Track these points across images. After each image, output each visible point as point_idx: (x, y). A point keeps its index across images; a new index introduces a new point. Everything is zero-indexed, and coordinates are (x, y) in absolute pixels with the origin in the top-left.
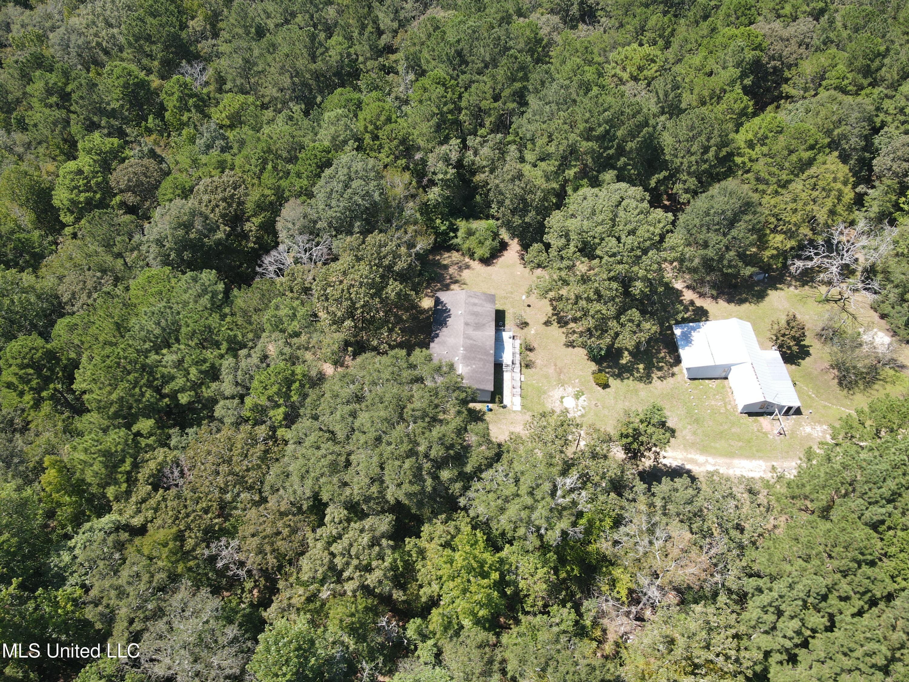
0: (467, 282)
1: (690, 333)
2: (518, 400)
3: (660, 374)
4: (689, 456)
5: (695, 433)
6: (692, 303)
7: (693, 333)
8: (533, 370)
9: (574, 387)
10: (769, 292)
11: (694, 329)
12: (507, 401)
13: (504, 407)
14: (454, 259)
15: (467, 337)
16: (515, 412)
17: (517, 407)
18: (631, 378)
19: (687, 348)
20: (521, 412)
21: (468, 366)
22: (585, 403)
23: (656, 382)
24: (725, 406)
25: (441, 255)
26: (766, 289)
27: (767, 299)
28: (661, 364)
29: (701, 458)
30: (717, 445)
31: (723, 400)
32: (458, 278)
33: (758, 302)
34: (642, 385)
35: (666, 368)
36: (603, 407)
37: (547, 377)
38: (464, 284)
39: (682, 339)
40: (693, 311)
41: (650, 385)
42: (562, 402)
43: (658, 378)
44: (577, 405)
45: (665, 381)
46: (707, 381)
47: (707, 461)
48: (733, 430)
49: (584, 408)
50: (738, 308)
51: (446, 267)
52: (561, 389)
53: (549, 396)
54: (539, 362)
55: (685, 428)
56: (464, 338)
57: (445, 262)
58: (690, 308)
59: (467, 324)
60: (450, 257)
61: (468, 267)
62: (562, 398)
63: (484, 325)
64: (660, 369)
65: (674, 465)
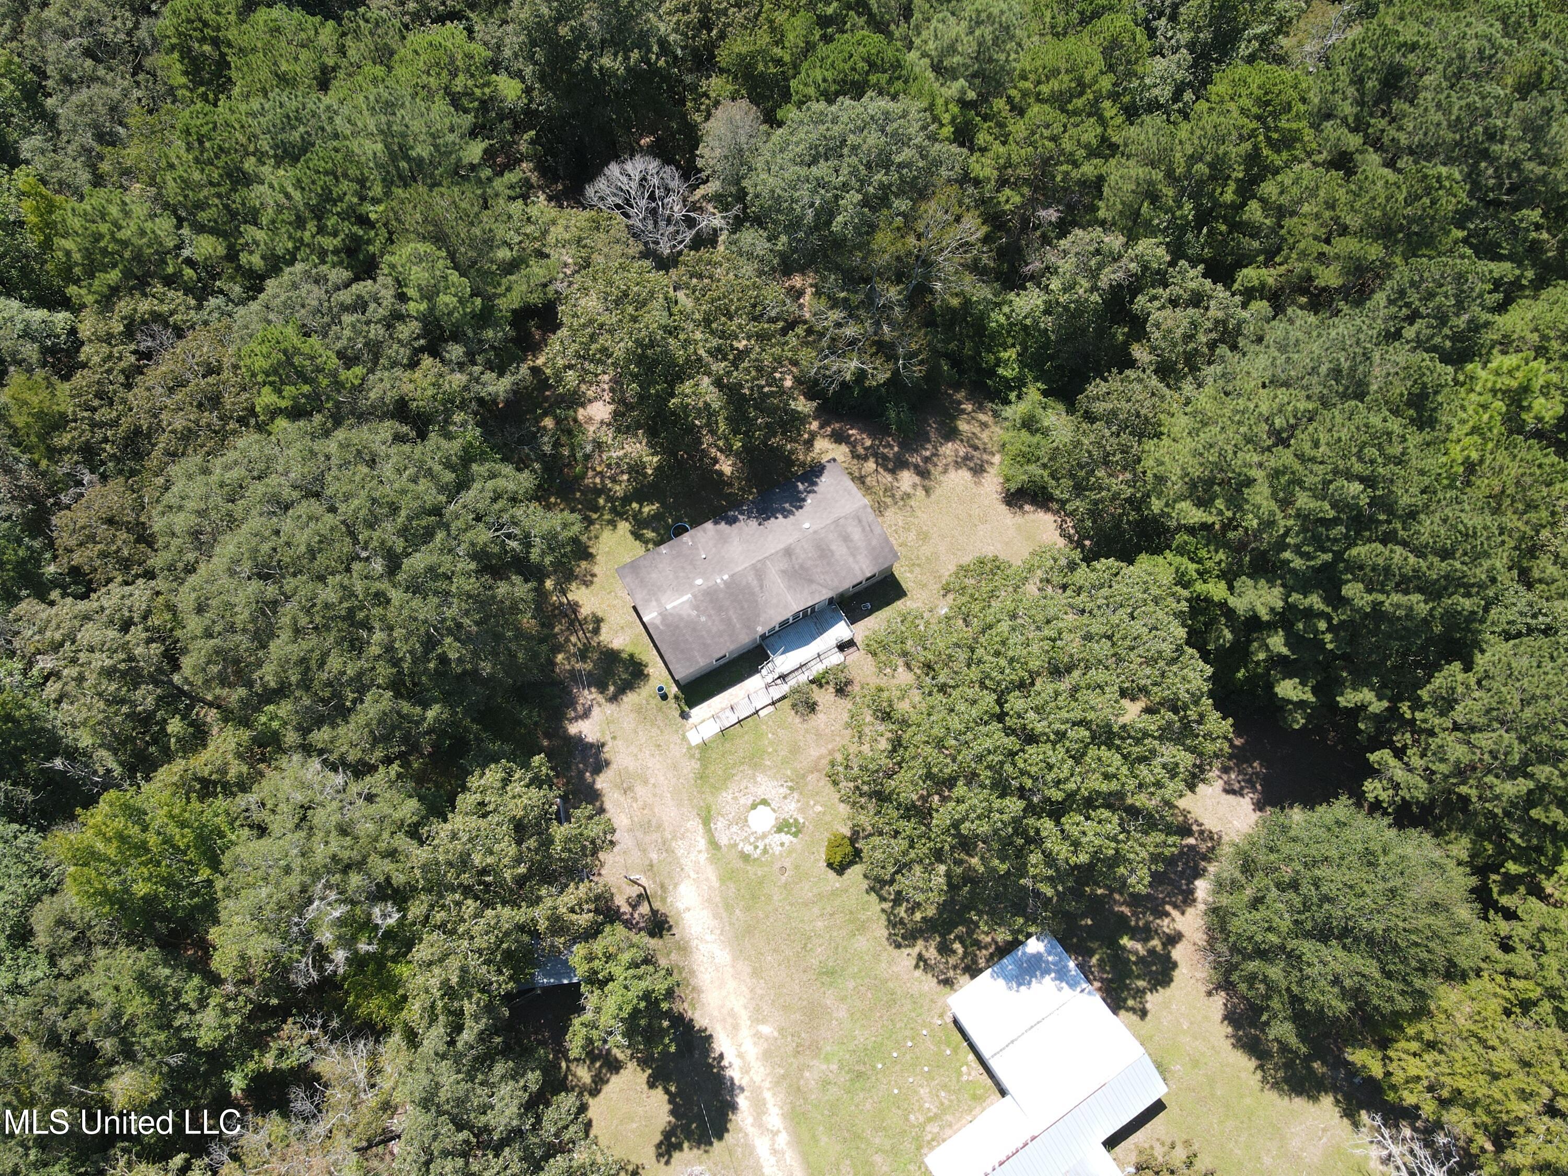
0: (937, 493)
1: (1047, 972)
2: (710, 730)
3: (932, 953)
4: (768, 1095)
5: (825, 1083)
6: (1174, 939)
7: (1048, 979)
8: (798, 720)
9: (801, 810)
10: (1327, 1101)
11: (1062, 975)
12: (699, 712)
13: (684, 716)
14: (985, 436)
15: (759, 571)
16: (684, 738)
17: (695, 738)
18: (887, 906)
19: (1001, 982)
20: (690, 748)
21: (696, 608)
22: (777, 850)
23: (905, 958)
24: (929, 1120)
25: (981, 408)
26: (1334, 1089)
27: (1299, 1103)
28: (957, 946)
29: (775, 1118)
30: (824, 1140)
31: (943, 1109)
32: (935, 472)
33: (1276, 1086)
34: (880, 930)
35: (952, 961)
36: (785, 886)
37: (795, 750)
38: (927, 491)
39: (1019, 964)
40: (1152, 952)
41: (891, 948)
42: (754, 806)
43: (920, 957)
44: (764, 836)
45: (918, 973)
46: (971, 1057)
47: (776, 1133)
48: (878, 1159)
49: (765, 851)
50: (1227, 1045)
51: (951, 434)
52: (783, 791)
53: (754, 777)
54: (820, 719)
55: (827, 1060)
56: (754, 566)
57: (963, 426)
58: (1155, 943)
59: (788, 552)
60: (984, 425)
61: (978, 470)
62: (764, 802)
63: (811, 581)
64: (945, 949)
65: (729, 1073)
